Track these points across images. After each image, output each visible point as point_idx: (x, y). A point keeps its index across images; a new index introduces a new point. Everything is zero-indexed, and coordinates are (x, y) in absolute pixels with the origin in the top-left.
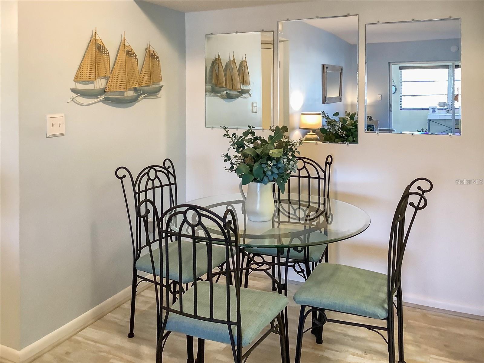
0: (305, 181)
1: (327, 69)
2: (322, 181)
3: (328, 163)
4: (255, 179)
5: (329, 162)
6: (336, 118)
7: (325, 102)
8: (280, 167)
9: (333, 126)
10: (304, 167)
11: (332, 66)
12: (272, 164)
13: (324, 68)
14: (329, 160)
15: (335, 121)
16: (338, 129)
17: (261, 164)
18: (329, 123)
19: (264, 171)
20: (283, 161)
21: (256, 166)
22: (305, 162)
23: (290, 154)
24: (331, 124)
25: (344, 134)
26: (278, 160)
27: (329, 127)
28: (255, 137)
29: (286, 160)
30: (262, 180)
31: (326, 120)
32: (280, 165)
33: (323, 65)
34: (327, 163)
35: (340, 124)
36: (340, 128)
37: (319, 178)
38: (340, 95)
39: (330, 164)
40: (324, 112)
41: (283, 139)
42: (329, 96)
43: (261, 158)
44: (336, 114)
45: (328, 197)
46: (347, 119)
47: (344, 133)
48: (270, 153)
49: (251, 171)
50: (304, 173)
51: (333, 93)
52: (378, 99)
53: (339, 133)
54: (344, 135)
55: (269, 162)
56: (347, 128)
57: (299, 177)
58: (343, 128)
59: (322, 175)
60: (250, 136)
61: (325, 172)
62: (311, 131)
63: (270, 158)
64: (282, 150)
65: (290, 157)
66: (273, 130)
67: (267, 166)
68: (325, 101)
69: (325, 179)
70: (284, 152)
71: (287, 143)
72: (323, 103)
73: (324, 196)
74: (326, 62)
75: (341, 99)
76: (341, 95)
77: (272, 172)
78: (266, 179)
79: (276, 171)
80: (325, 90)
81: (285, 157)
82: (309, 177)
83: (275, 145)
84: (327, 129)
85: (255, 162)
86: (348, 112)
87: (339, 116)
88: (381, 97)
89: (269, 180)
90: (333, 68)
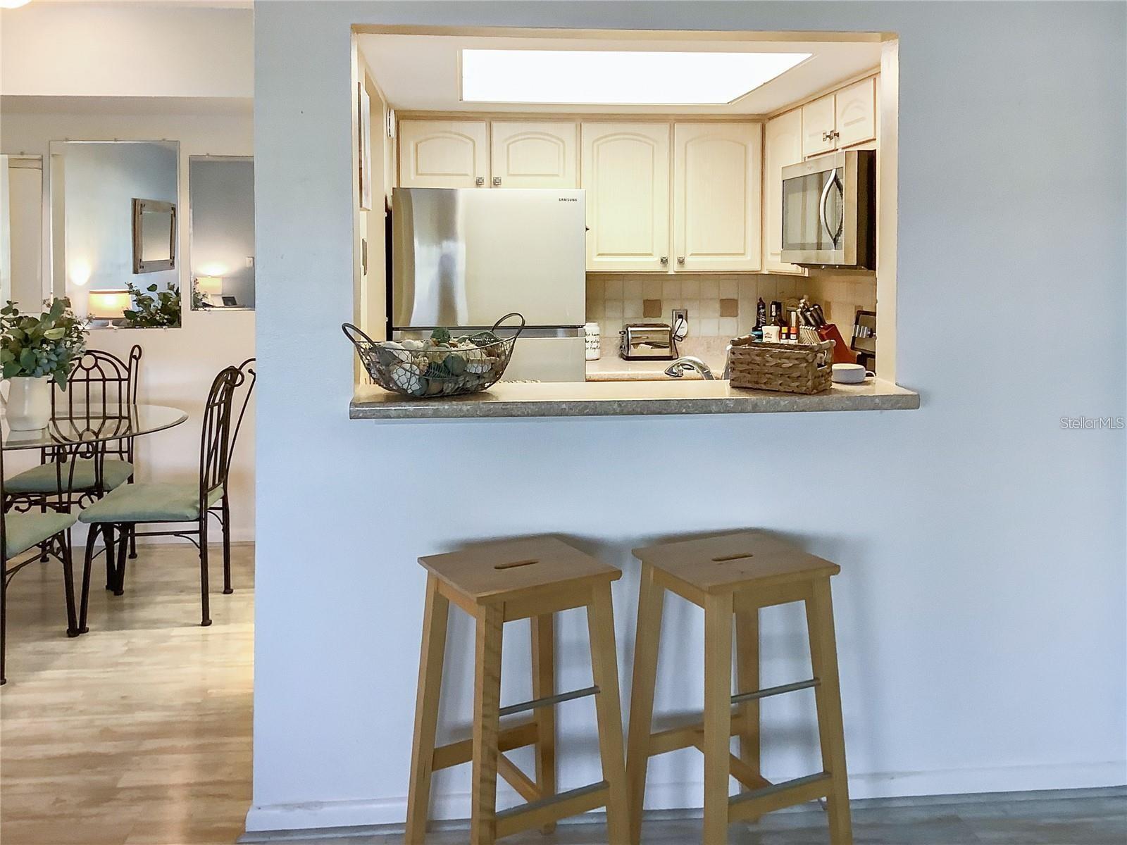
0: (96, 387)
1: (143, 208)
2: (124, 384)
3: (135, 357)
4: (23, 370)
5: (136, 354)
6: (154, 295)
7: (139, 271)
8: (61, 353)
9: (147, 307)
10: (96, 365)
11: (152, 201)
12: (48, 349)
13: (137, 206)
14: (136, 352)
15: (150, 298)
16: (156, 312)
17: (33, 348)
18: (140, 302)
19: (37, 358)
20: (65, 344)
21: (25, 352)
22: (96, 358)
23: (75, 335)
24: (143, 303)
25: (166, 319)
26: (57, 343)
27: (141, 309)
28: (18, 316)
29: (68, 343)
30: (34, 372)
31: (135, 297)
32: (59, 350)
33: (135, 201)
34: (132, 356)
35: (158, 304)
36: (159, 310)
37: (120, 380)
38: (172, 257)
39: (137, 359)
40: (131, 284)
41: (65, 315)
42: (147, 257)
43: (32, 342)
44: (153, 288)
45: (134, 403)
46: (170, 296)
47: (166, 317)
48: (46, 333)
49: (17, 360)
50: (95, 374)
51: (156, 252)
52: (248, 266)
53: (158, 318)
54: (165, 321)
55: (44, 346)
56: (170, 309)
57: (88, 380)
58: (164, 309)
59: (124, 374)
60: (11, 316)
61: (129, 370)
62: (110, 322)
63: (45, 341)
64: (63, 329)
65: (75, 339)
66: (48, 305)
67: (40, 352)
68: (138, 267)
69: (128, 380)
70: (66, 332)
71: (71, 321)
72: (135, 272)
73: (128, 402)
74: (142, 195)
75: (172, 264)
76: (174, 257)
77: (49, 360)
78: (39, 370)
79: (54, 358)
80: (140, 246)
81: (68, 338)
82: (104, 380)
83: (53, 323)
84: (137, 313)
85: (23, 347)
86: (172, 284)
87: (158, 291)
88: (252, 262)
89: (44, 371)
90: (155, 205)
